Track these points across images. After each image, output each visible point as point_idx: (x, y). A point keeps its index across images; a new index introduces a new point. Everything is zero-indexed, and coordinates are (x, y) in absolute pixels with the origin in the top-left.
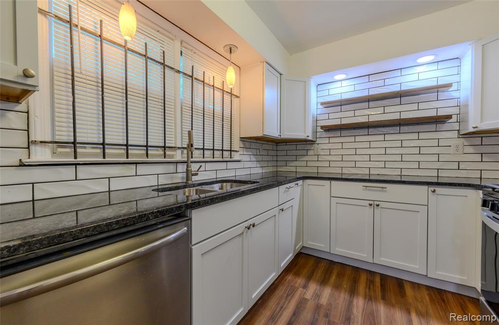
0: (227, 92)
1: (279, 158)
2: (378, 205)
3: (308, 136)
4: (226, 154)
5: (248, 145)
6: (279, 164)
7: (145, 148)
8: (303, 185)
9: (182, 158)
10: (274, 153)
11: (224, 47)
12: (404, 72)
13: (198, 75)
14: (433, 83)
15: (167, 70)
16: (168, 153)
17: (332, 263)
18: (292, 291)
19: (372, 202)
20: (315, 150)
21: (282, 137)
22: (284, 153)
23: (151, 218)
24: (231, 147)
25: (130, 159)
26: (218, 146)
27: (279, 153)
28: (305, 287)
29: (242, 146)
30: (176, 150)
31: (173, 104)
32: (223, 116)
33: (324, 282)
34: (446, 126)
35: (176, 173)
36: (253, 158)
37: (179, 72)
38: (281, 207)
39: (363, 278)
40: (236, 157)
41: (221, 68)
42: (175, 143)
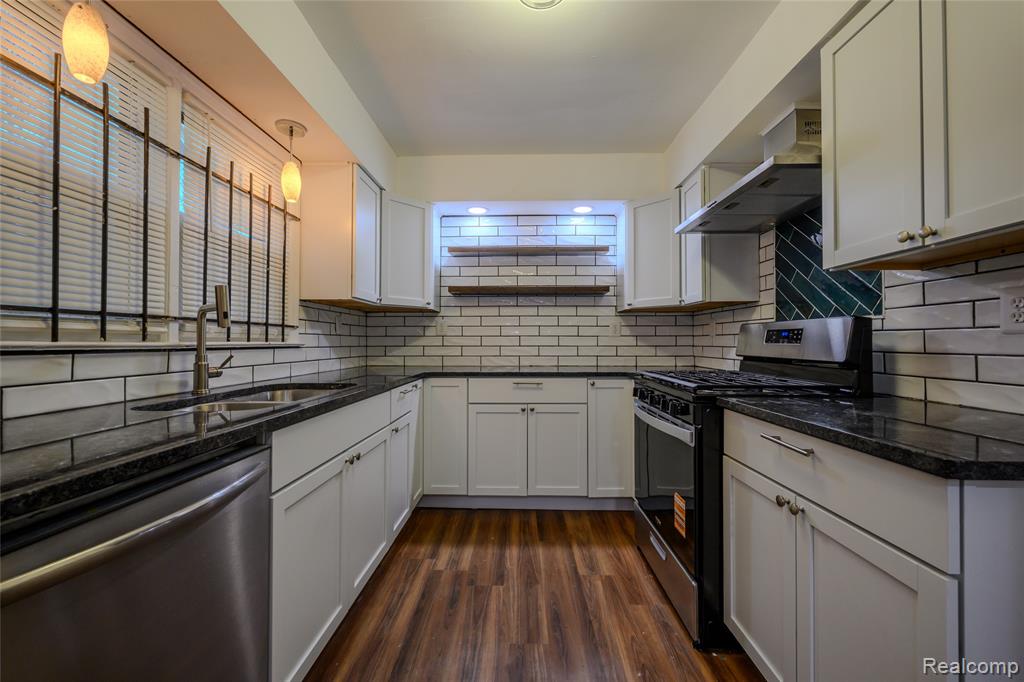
0: (276, 207)
1: (371, 342)
2: (532, 410)
3: (429, 304)
4: (274, 332)
5: (314, 314)
6: (371, 351)
7: (98, 318)
8: (422, 389)
9: (180, 340)
10: (361, 331)
11: (277, 122)
12: (561, 221)
13: (220, 167)
14: (588, 242)
15: (153, 150)
16: (151, 329)
17: (470, 512)
18: (415, 567)
19: (525, 406)
20: (439, 327)
21: (383, 302)
22: (381, 331)
23: (220, 445)
24: (283, 319)
25: (62, 343)
26: (258, 316)
27: (370, 332)
28: (434, 555)
29: (303, 316)
30: (167, 324)
31: (163, 223)
32: (268, 256)
33: (461, 541)
34: (604, 300)
35: (168, 373)
36: (324, 341)
37: (178, 156)
38: (393, 426)
39: (515, 522)
40: (293, 338)
41: (263, 158)
42: (167, 308)
